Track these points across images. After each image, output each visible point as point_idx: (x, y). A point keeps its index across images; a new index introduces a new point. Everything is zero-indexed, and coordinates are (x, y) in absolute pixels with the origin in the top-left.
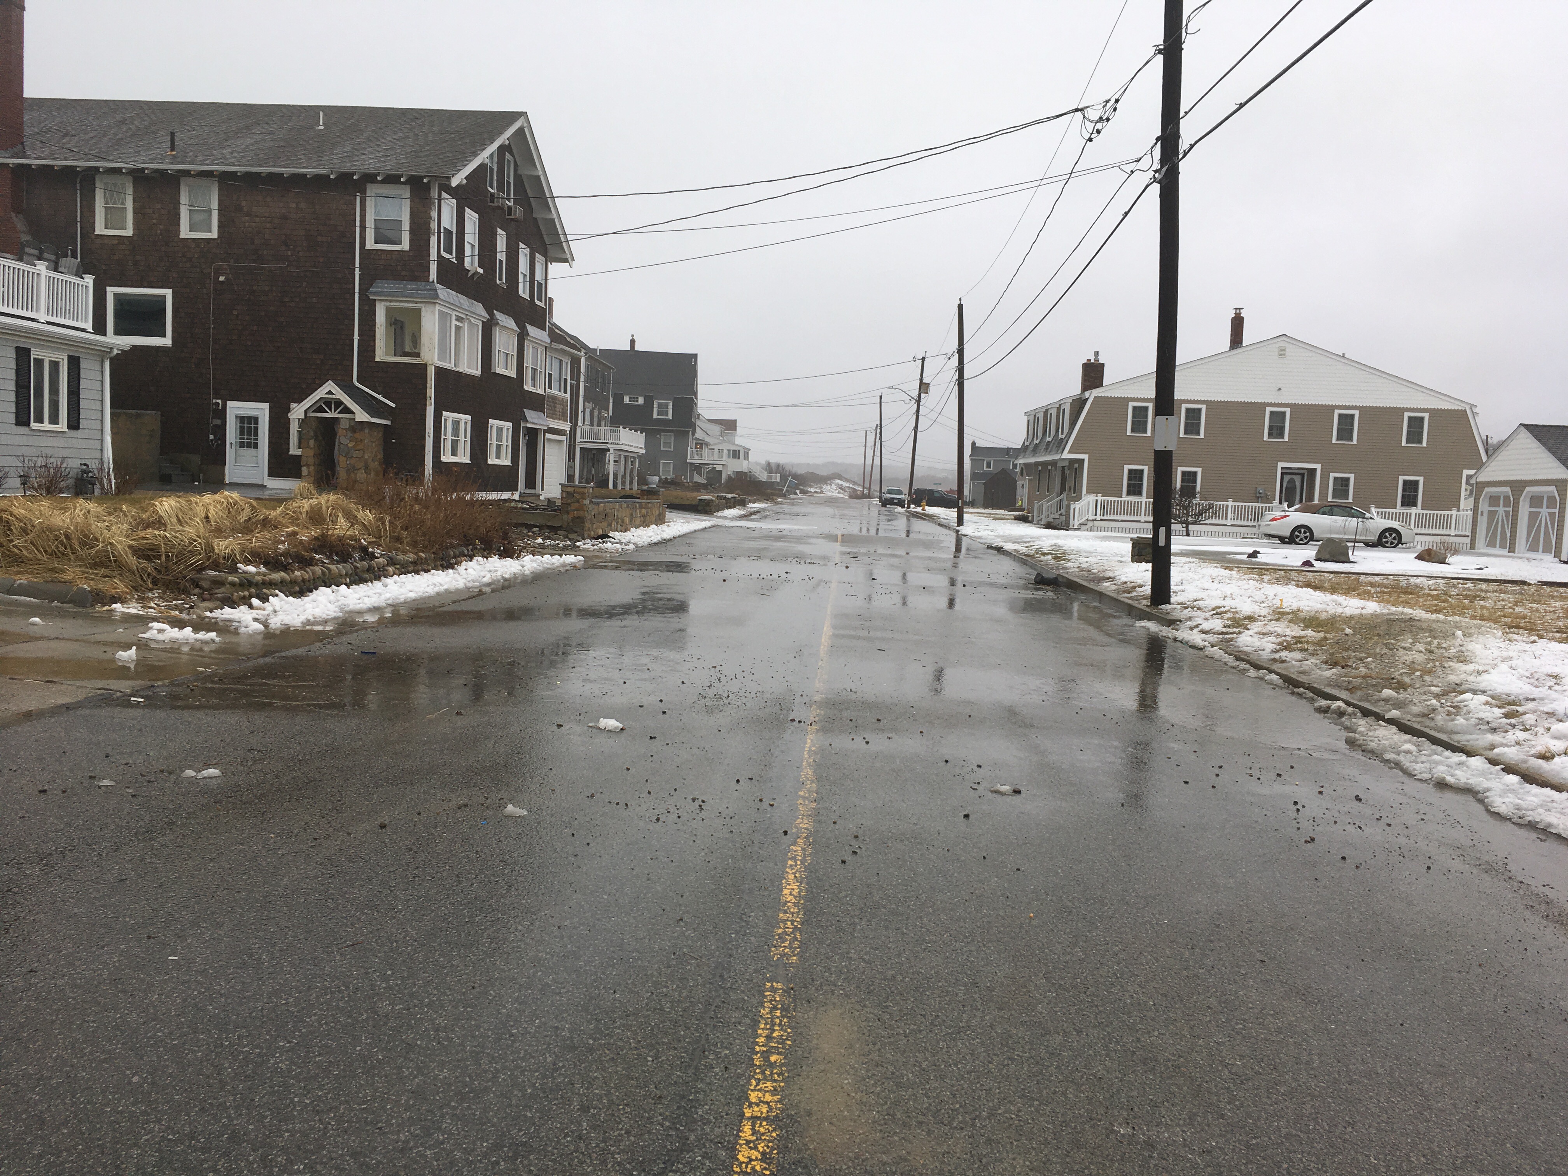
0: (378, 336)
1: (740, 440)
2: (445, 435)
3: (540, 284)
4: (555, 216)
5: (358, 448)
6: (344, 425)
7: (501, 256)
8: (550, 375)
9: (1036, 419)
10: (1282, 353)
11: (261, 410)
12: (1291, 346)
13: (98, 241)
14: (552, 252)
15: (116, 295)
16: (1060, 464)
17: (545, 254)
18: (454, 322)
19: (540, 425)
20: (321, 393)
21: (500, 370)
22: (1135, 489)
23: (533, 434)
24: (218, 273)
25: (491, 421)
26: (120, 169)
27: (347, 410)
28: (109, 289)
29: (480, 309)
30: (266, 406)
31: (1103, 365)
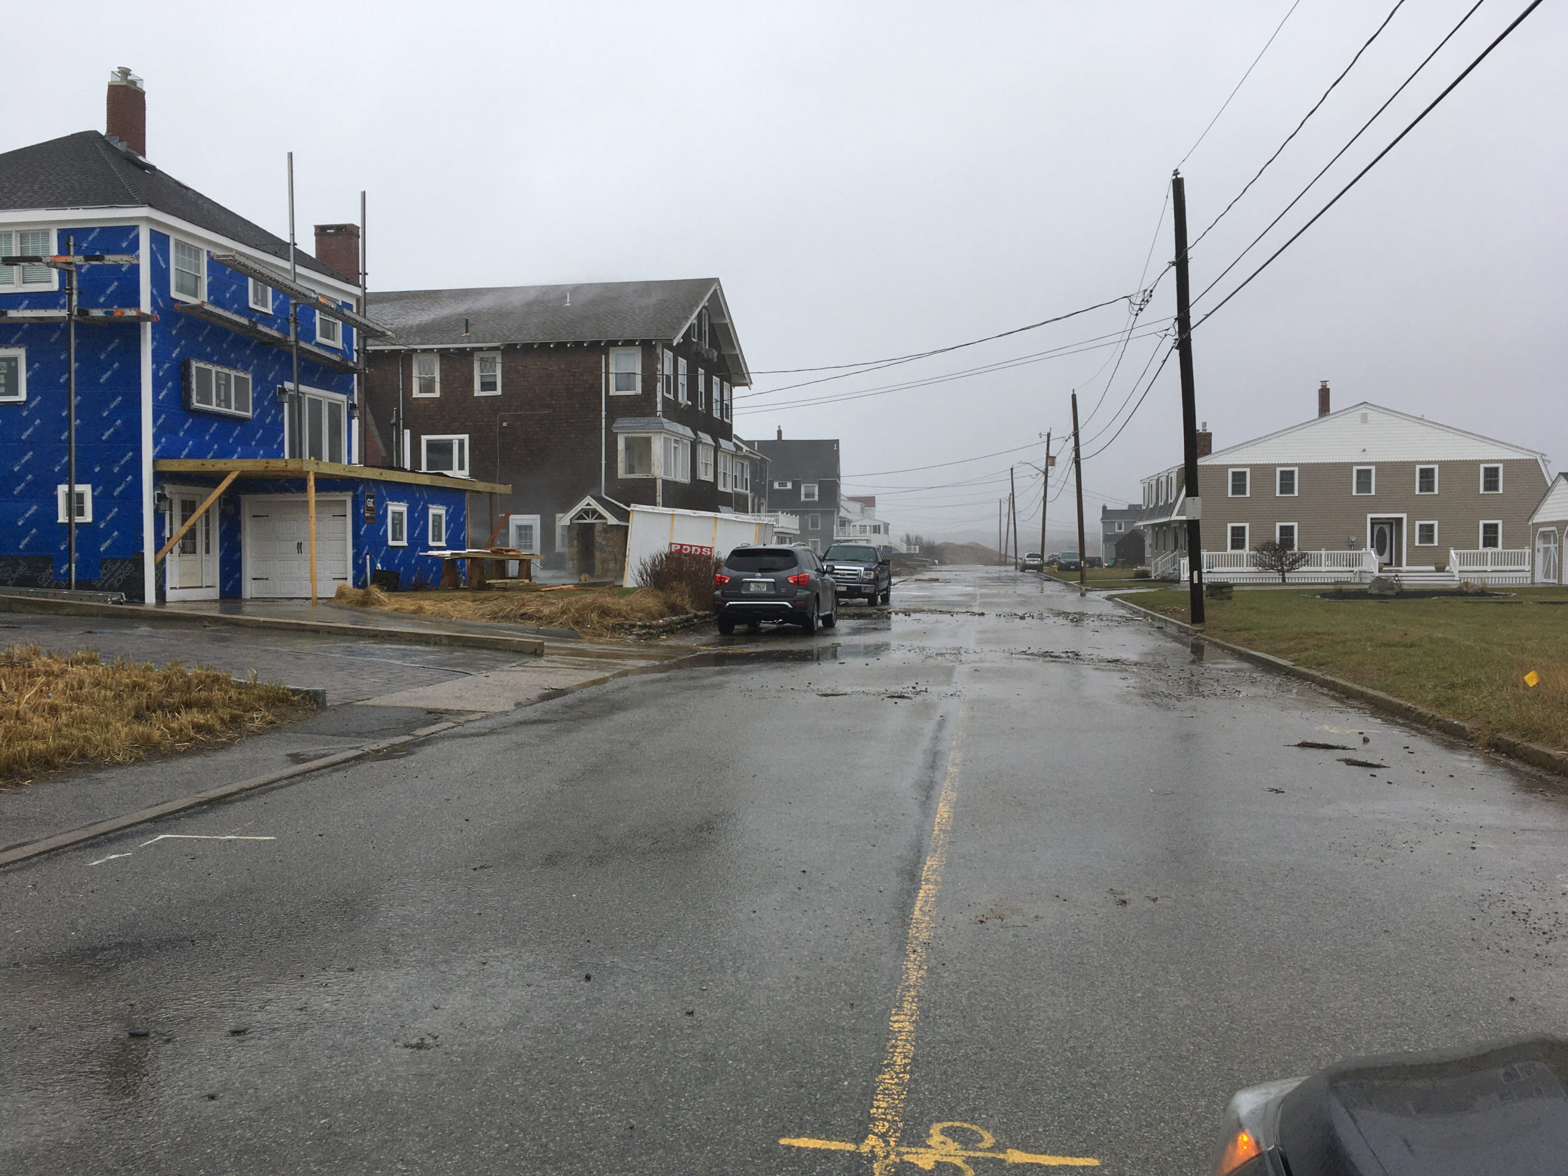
0: (619, 460)
1: (880, 513)
3: (727, 407)
4: (738, 352)
5: (609, 545)
6: (598, 528)
7: (701, 388)
8: (736, 477)
9: (1150, 486)
10: (1366, 417)
11: (533, 520)
12: (1370, 413)
13: (415, 402)
14: (734, 380)
15: (428, 441)
16: (1171, 526)
17: (731, 382)
18: (673, 445)
20: (581, 506)
21: (703, 477)
22: (1237, 543)
24: (503, 420)
26: (432, 350)
27: (601, 517)
28: (422, 437)
29: (688, 432)
30: (538, 517)
31: (1210, 434)
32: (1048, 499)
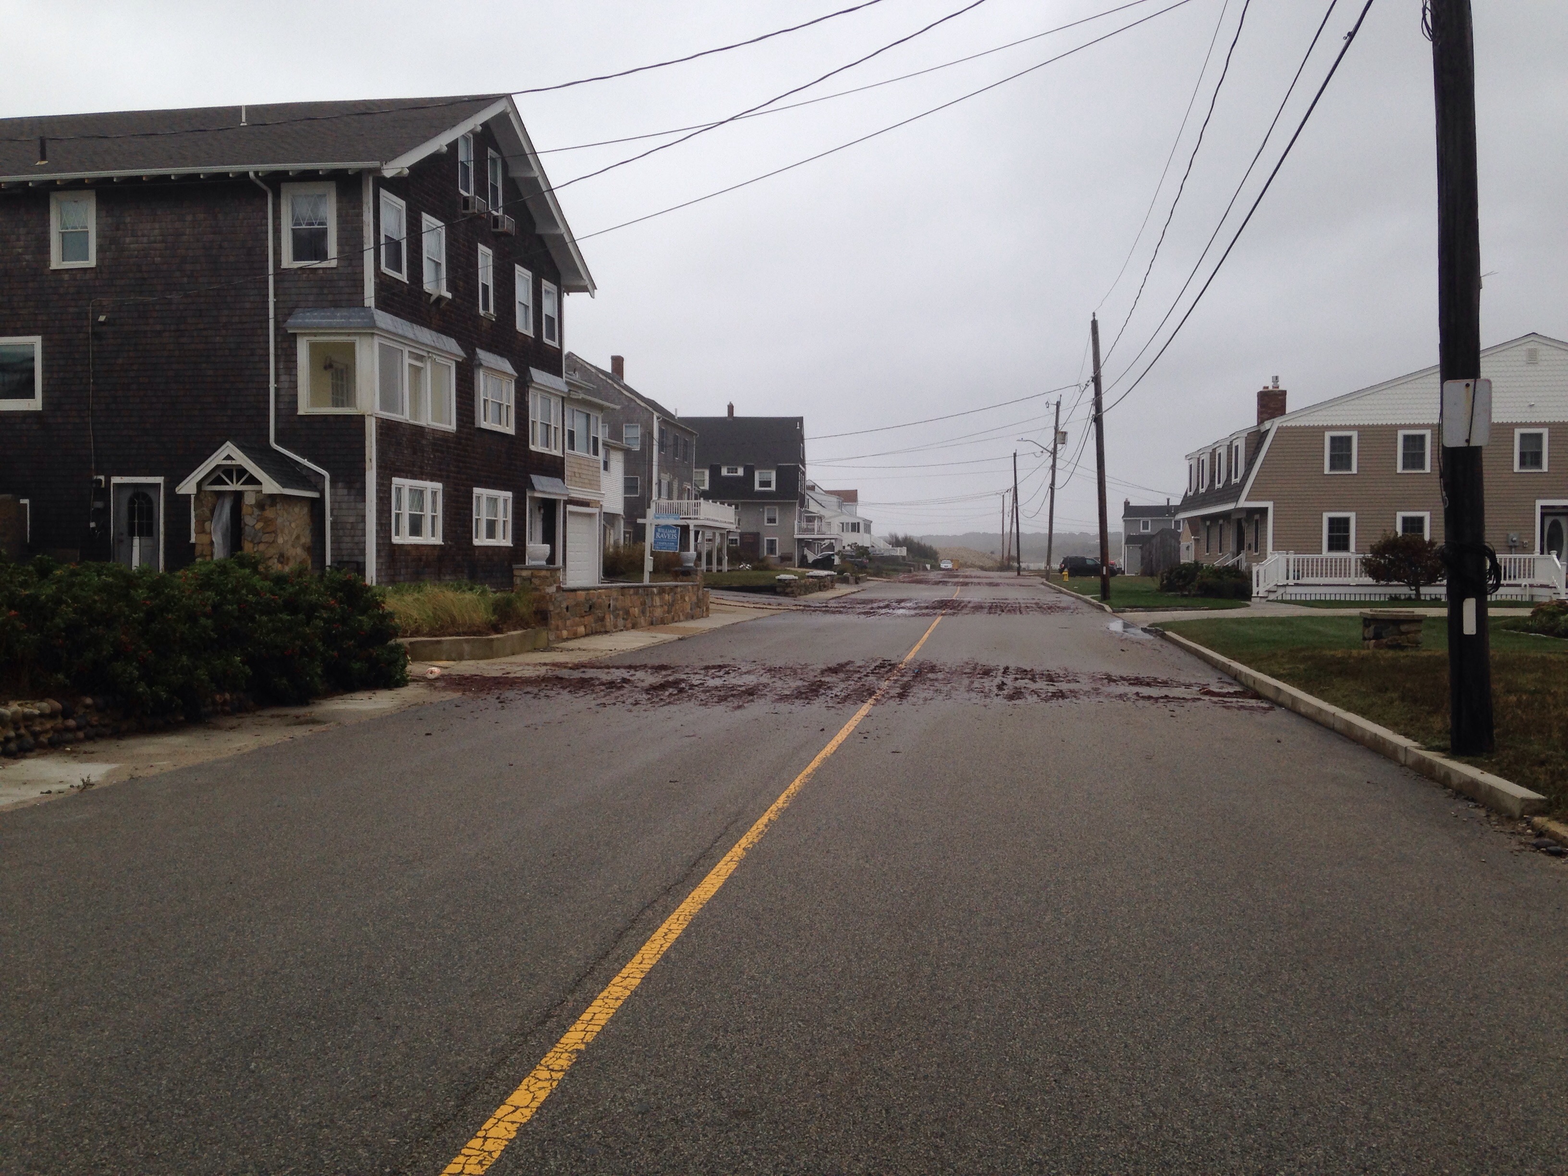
0: (300, 382)
1: (862, 512)
2: (399, 507)
3: (550, 320)
4: (563, 231)
5: (268, 530)
6: (250, 500)
7: (485, 278)
8: (571, 434)
9: (1200, 463)
10: (1532, 358)
11: (154, 486)
12: (1544, 347)
14: (565, 278)
16: (1235, 517)
17: (556, 280)
18: (407, 361)
19: (556, 494)
20: (217, 459)
21: (486, 423)
22: (1339, 542)
23: (549, 508)
24: (97, 312)
25: (477, 491)
27: (252, 480)
29: (451, 345)
30: (160, 481)
31: (1284, 393)
32: (1056, 486)
